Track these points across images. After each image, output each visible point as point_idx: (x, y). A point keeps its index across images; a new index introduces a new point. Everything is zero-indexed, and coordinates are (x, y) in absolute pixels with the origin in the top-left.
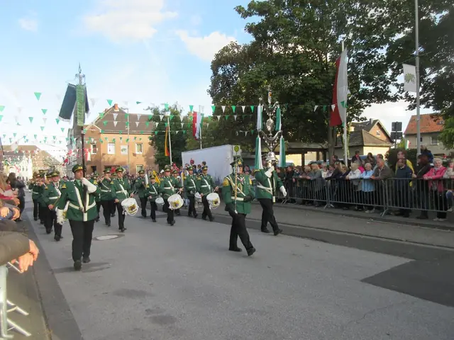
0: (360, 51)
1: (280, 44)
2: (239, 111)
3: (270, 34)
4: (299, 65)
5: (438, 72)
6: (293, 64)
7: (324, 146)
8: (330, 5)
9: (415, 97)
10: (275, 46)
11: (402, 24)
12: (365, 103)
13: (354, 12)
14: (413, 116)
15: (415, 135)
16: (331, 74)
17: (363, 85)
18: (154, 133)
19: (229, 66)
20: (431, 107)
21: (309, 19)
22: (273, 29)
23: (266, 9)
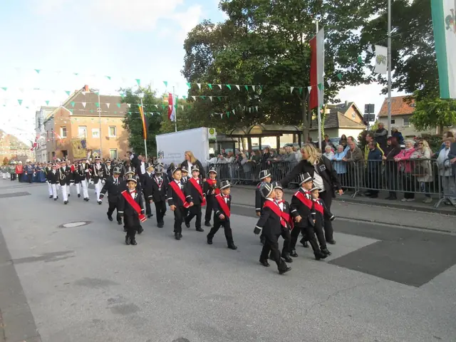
0: (335, 32)
1: (255, 23)
3: (245, 12)
4: (273, 45)
5: (410, 54)
6: (268, 44)
7: (300, 128)
9: (387, 79)
10: (250, 25)
11: (374, 5)
12: (339, 85)
14: (386, 99)
15: (386, 117)
16: (306, 55)
17: (337, 67)
18: (127, 115)
19: (203, 46)
20: (404, 90)
22: (248, 6)
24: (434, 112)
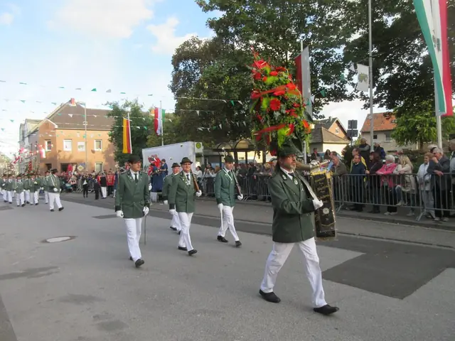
0: (319, 50)
1: (241, 40)
3: (231, 30)
5: (391, 72)
8: (290, 4)
9: (369, 96)
10: (237, 42)
11: (355, 25)
12: (323, 102)
13: (313, 12)
14: (369, 115)
15: (369, 133)
17: (321, 84)
18: (113, 128)
19: (190, 62)
20: (385, 107)
21: (270, 17)
22: (235, 25)
23: (228, 4)
24: (414, 128)
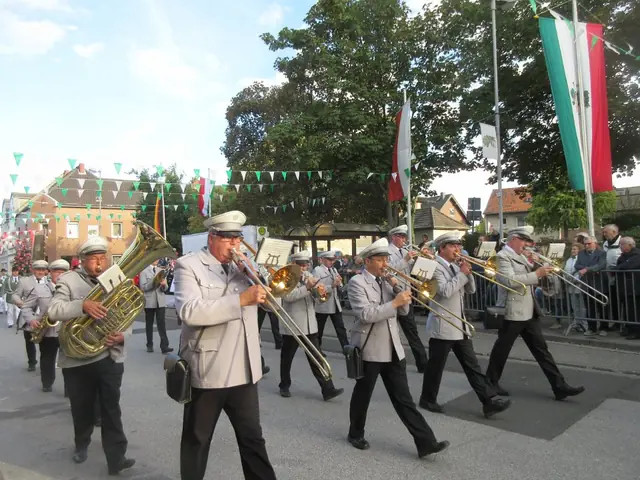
0: (428, 104)
1: (322, 88)
2: (265, 178)
3: (309, 74)
4: (348, 118)
5: (522, 135)
6: (341, 116)
7: (382, 229)
9: (496, 165)
10: (316, 90)
11: (475, 71)
13: (419, 53)
14: (495, 192)
15: (496, 215)
16: (390, 132)
17: (431, 148)
18: (139, 208)
19: (252, 116)
20: (516, 181)
21: (362, 59)
22: (313, 67)
23: (304, 41)
24: (555, 209)
